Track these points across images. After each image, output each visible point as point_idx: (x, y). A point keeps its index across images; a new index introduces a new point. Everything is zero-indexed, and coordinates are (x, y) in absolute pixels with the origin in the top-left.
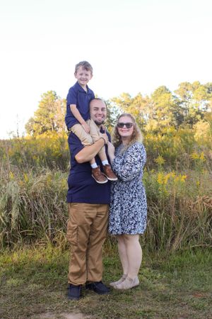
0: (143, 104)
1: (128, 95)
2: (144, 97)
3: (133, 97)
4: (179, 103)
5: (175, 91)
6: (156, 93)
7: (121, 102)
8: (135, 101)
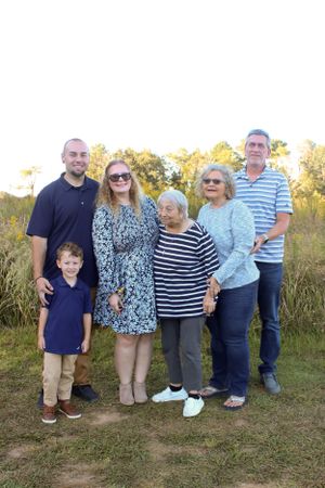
0: (201, 161)
1: (184, 150)
2: (203, 153)
3: (191, 152)
4: (241, 160)
5: (237, 148)
6: (215, 149)
7: (176, 158)
8: (193, 157)
